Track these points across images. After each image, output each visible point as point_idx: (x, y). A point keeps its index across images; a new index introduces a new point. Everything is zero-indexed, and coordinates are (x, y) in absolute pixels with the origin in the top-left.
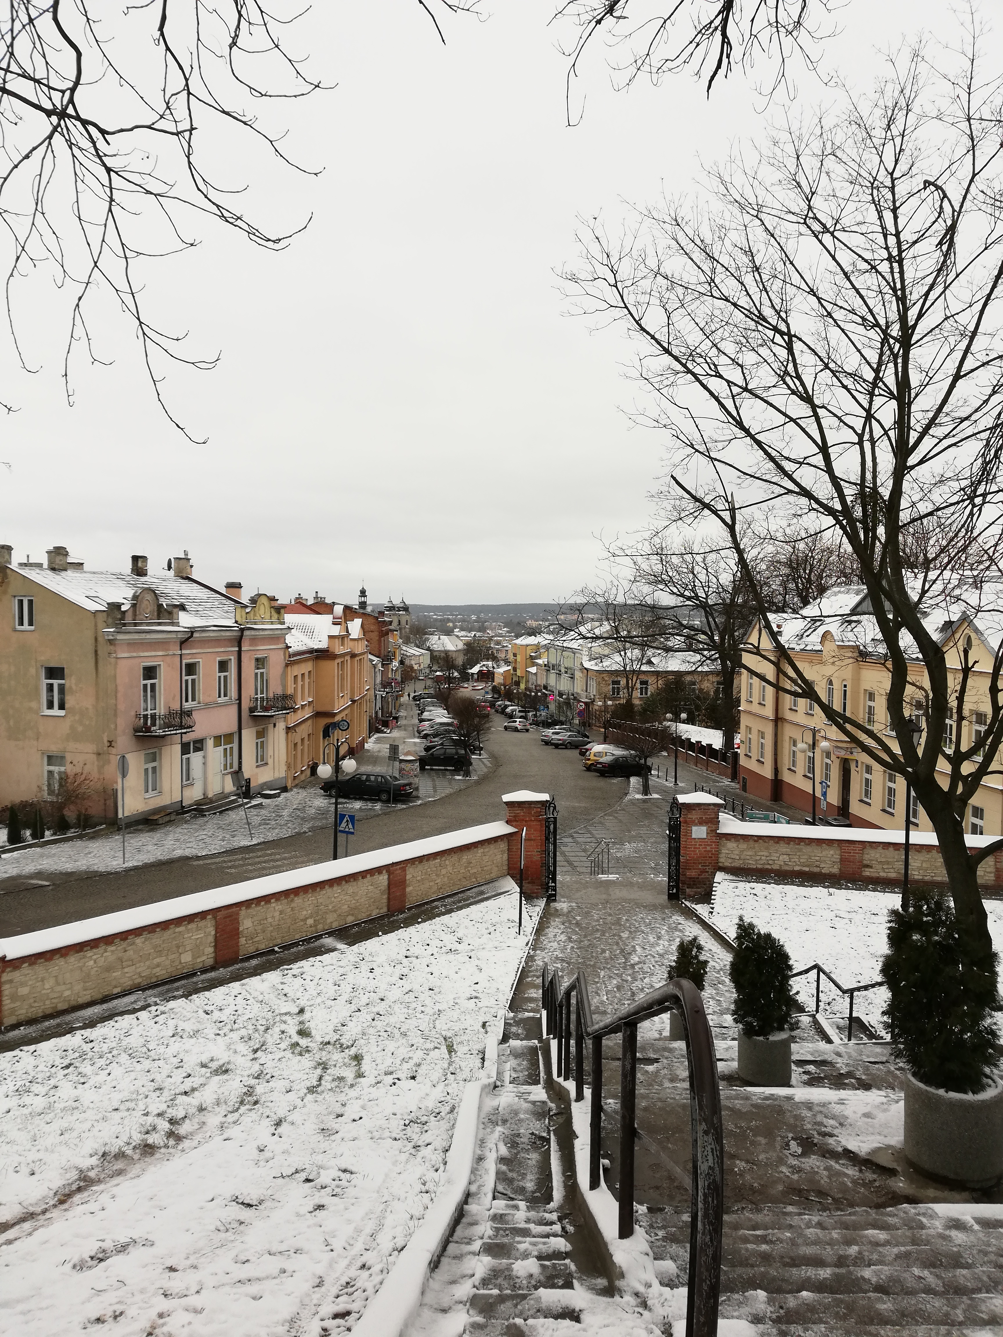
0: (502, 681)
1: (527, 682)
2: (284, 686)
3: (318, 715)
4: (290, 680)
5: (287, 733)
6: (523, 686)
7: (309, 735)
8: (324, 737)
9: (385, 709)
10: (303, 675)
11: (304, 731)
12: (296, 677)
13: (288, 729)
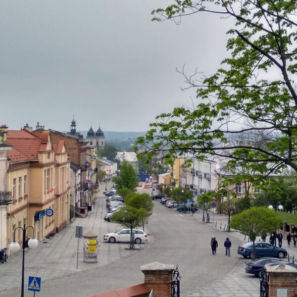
0: (163, 183)
1: (180, 183)
2: (6, 186)
3: (31, 205)
4: (10, 182)
5: (8, 218)
6: (177, 186)
7: (25, 219)
8: (35, 221)
9: (83, 201)
10: (20, 178)
11: (21, 216)
12: (15, 180)
13: (8, 215)
